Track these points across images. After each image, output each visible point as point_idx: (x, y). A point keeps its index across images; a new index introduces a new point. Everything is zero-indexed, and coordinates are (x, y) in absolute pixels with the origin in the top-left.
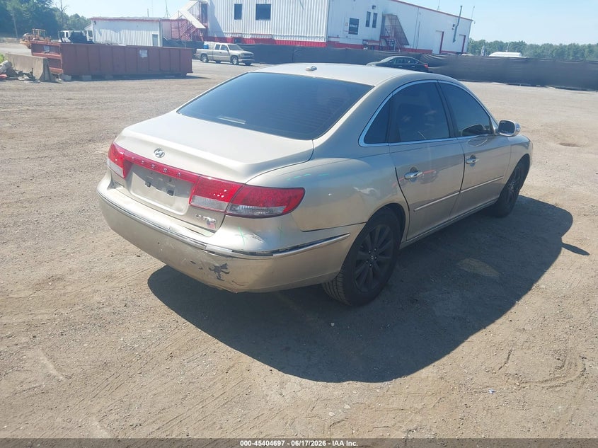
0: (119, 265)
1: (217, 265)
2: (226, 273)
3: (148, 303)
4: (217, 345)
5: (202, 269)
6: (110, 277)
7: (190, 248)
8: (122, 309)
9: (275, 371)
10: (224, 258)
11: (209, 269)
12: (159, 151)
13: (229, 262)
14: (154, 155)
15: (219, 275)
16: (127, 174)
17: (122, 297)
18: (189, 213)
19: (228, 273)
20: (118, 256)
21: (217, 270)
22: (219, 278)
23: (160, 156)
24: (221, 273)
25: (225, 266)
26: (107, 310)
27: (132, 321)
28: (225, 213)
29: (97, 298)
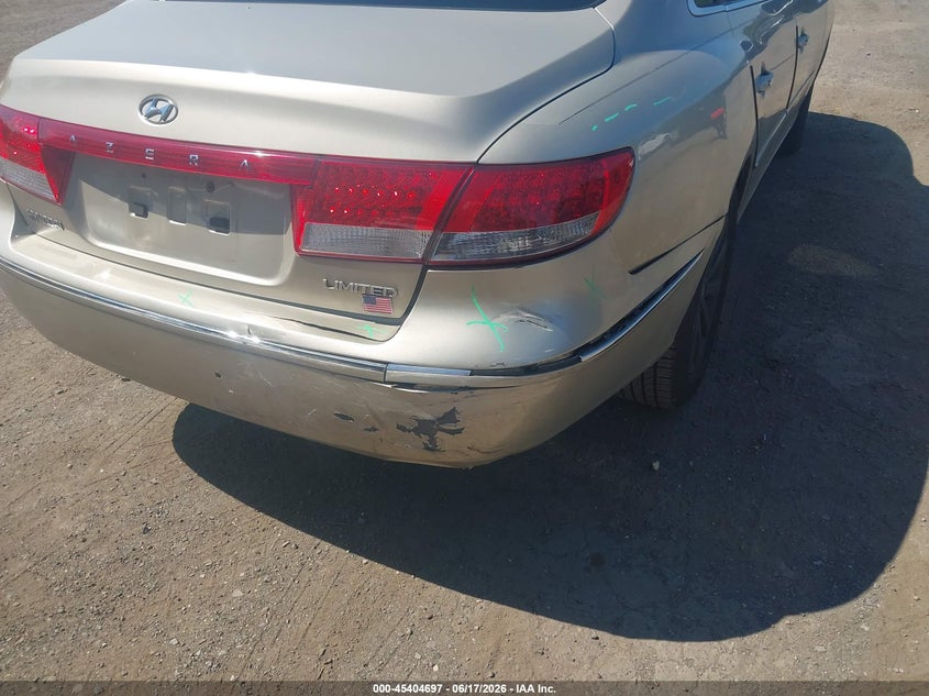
0: (88, 414)
1: (428, 417)
2: (452, 432)
3: (200, 507)
4: (426, 593)
5: (375, 429)
6: (77, 453)
7: (327, 379)
8: (140, 541)
9: (605, 637)
10: (449, 395)
11: (399, 427)
12: (156, 101)
13: (463, 404)
14: (143, 118)
15: (432, 440)
16: (63, 190)
17: (126, 504)
18: (297, 278)
19: (459, 431)
20: (76, 390)
21: (423, 427)
22: (431, 447)
23: (165, 120)
24: (439, 435)
25: (451, 416)
26: (101, 554)
27: (181, 575)
28: (425, 264)
29: (63, 525)
